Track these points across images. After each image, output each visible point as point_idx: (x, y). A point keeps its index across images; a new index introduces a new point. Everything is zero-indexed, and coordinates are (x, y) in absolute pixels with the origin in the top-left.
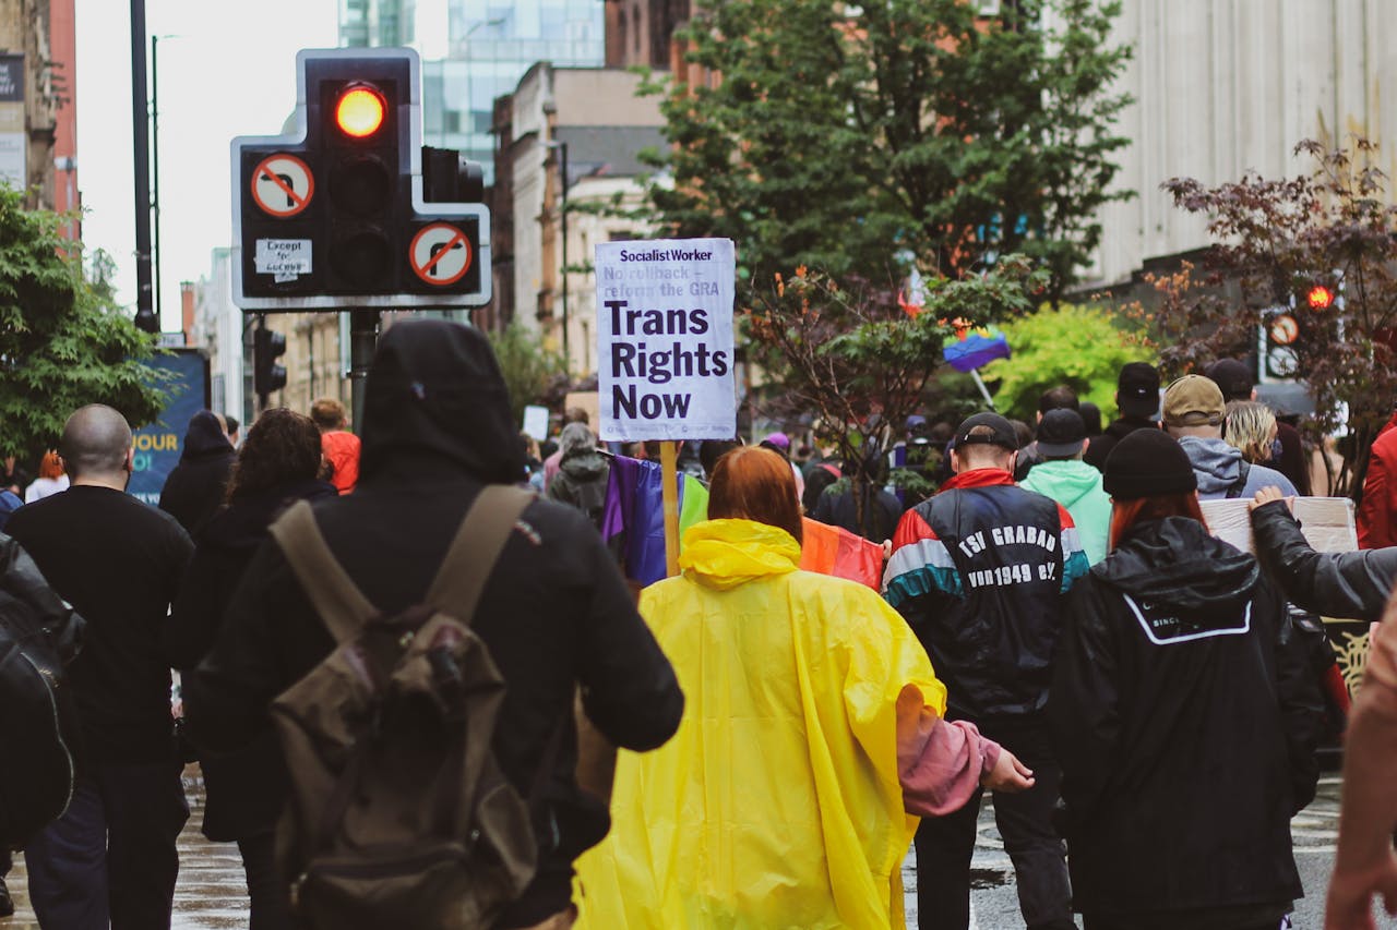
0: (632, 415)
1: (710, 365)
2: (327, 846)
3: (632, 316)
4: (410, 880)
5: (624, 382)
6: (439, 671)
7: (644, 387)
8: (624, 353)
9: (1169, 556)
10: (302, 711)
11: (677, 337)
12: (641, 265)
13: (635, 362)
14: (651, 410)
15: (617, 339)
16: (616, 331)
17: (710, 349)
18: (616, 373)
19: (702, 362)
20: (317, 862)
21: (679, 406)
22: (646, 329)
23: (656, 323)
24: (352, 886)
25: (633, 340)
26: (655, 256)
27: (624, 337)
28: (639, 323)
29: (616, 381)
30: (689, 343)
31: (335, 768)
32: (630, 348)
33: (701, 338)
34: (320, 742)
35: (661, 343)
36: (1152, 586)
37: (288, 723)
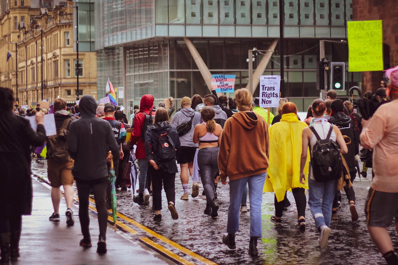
0: (265, 103)
1: (275, 96)
2: (55, 152)
3: (265, 88)
4: (64, 155)
5: (264, 98)
6: (65, 134)
7: (267, 99)
8: (264, 93)
9: (338, 117)
10: (51, 138)
11: (271, 91)
12: (267, 79)
13: (266, 95)
14: (267, 103)
15: (263, 91)
16: (263, 90)
17: (275, 93)
18: (263, 97)
19: (273, 95)
20: (54, 153)
21: (270, 102)
22: (267, 90)
23: (269, 89)
24: (58, 156)
25: (265, 92)
26: (269, 78)
27: (264, 91)
28: (266, 89)
29: (263, 98)
30: (272, 92)
31: (55, 144)
32: (265, 93)
33: (274, 91)
34: (53, 141)
35: (269, 92)
36: (336, 122)
37: (50, 140)
